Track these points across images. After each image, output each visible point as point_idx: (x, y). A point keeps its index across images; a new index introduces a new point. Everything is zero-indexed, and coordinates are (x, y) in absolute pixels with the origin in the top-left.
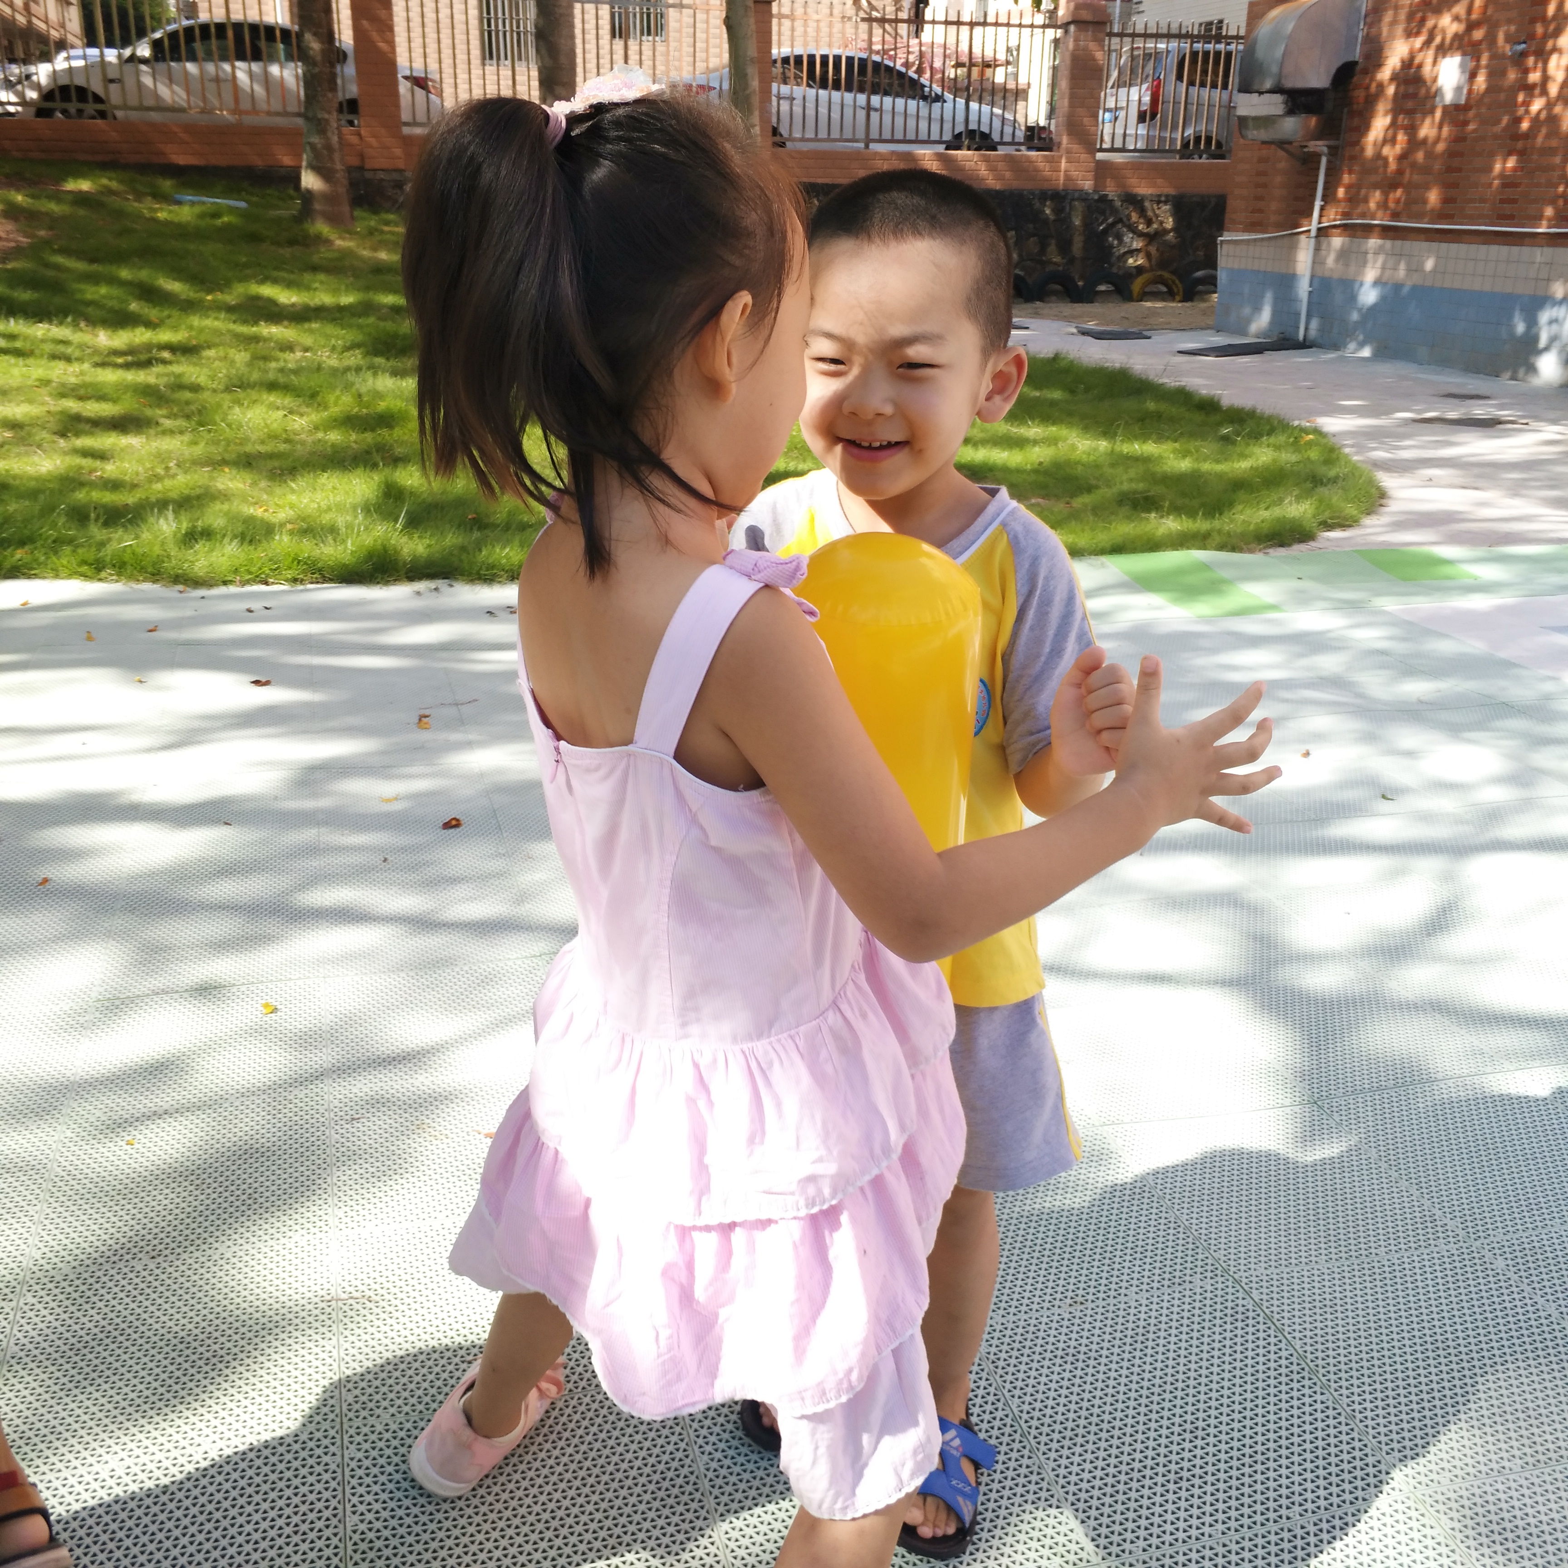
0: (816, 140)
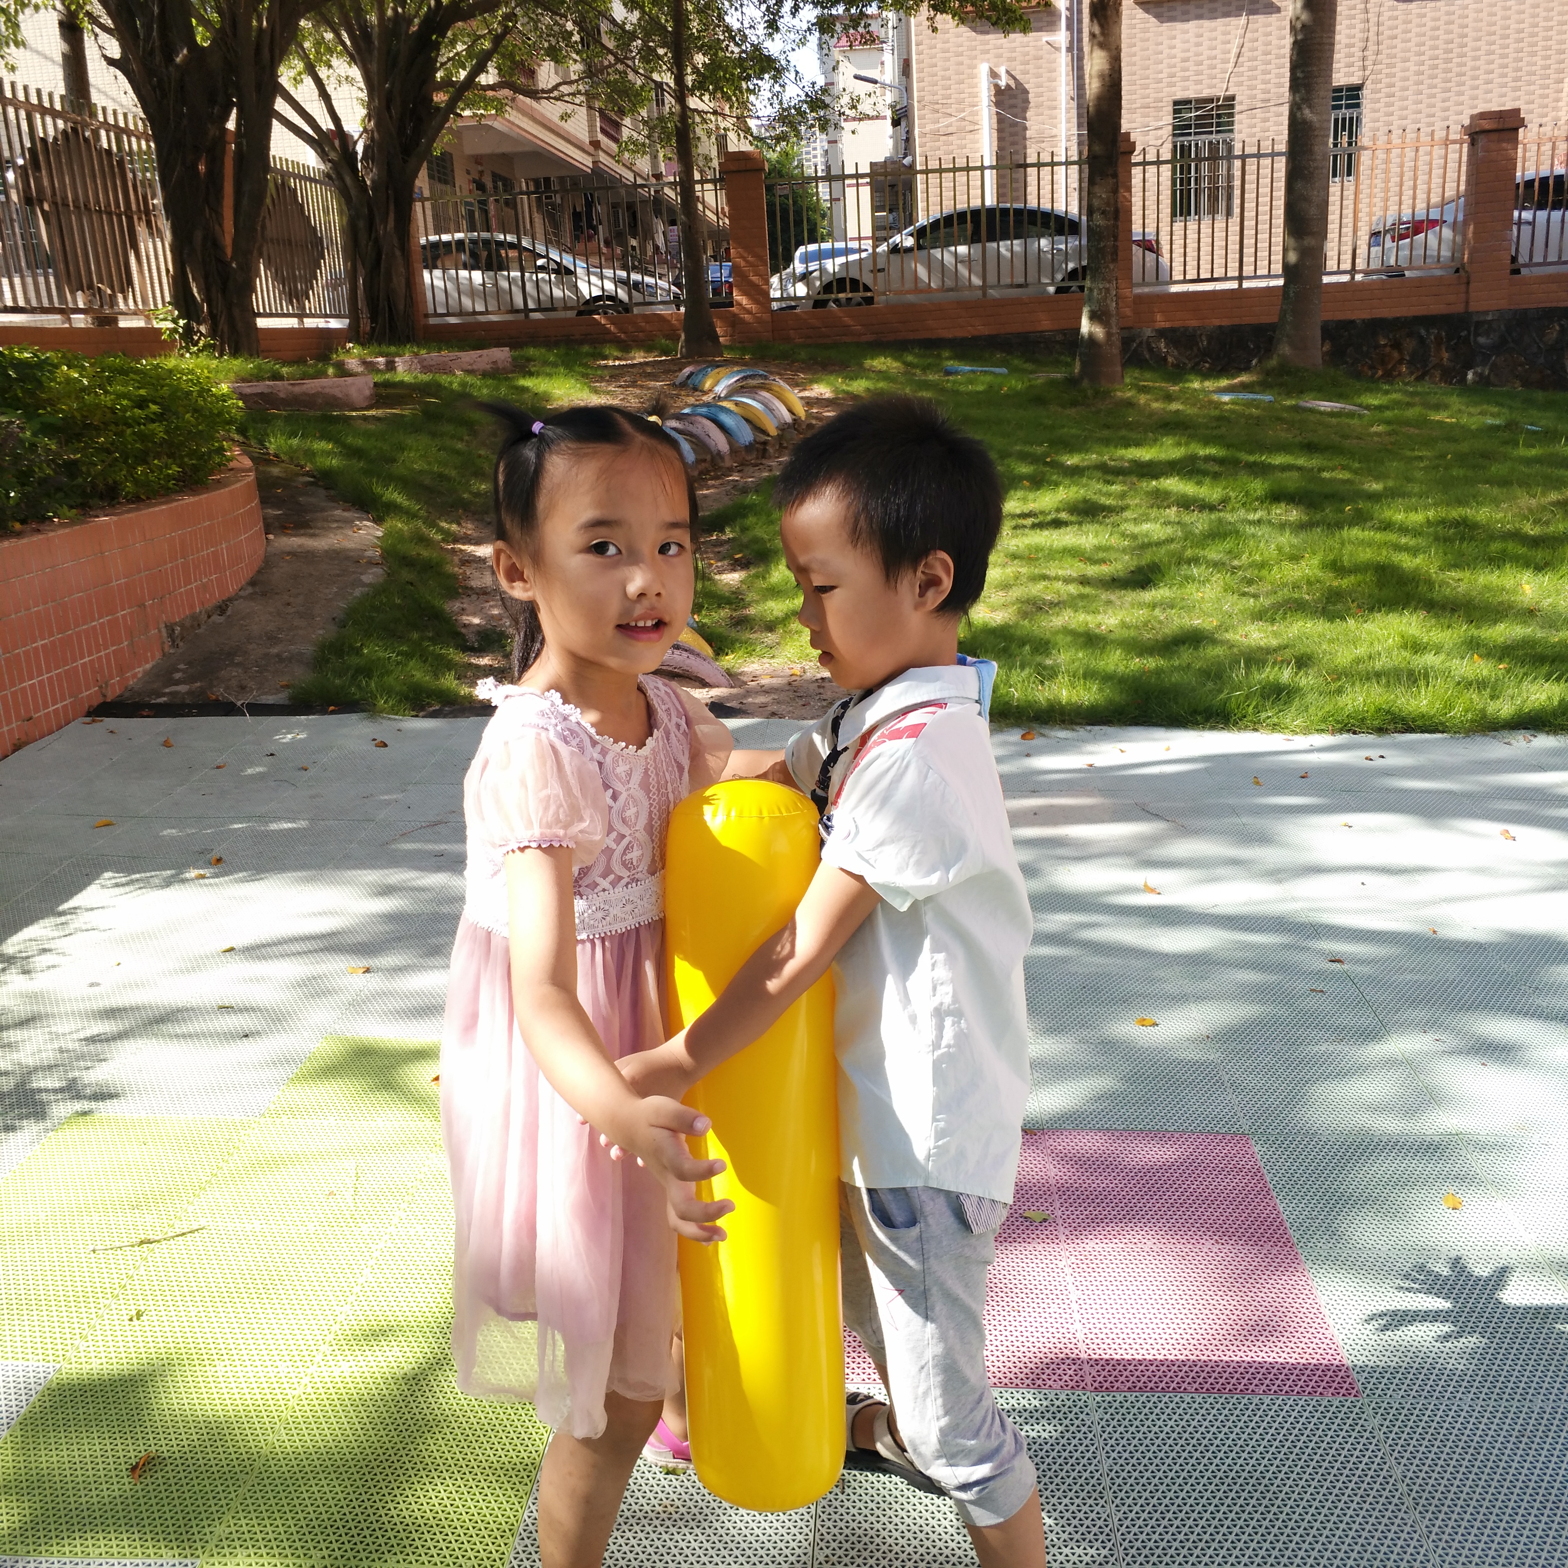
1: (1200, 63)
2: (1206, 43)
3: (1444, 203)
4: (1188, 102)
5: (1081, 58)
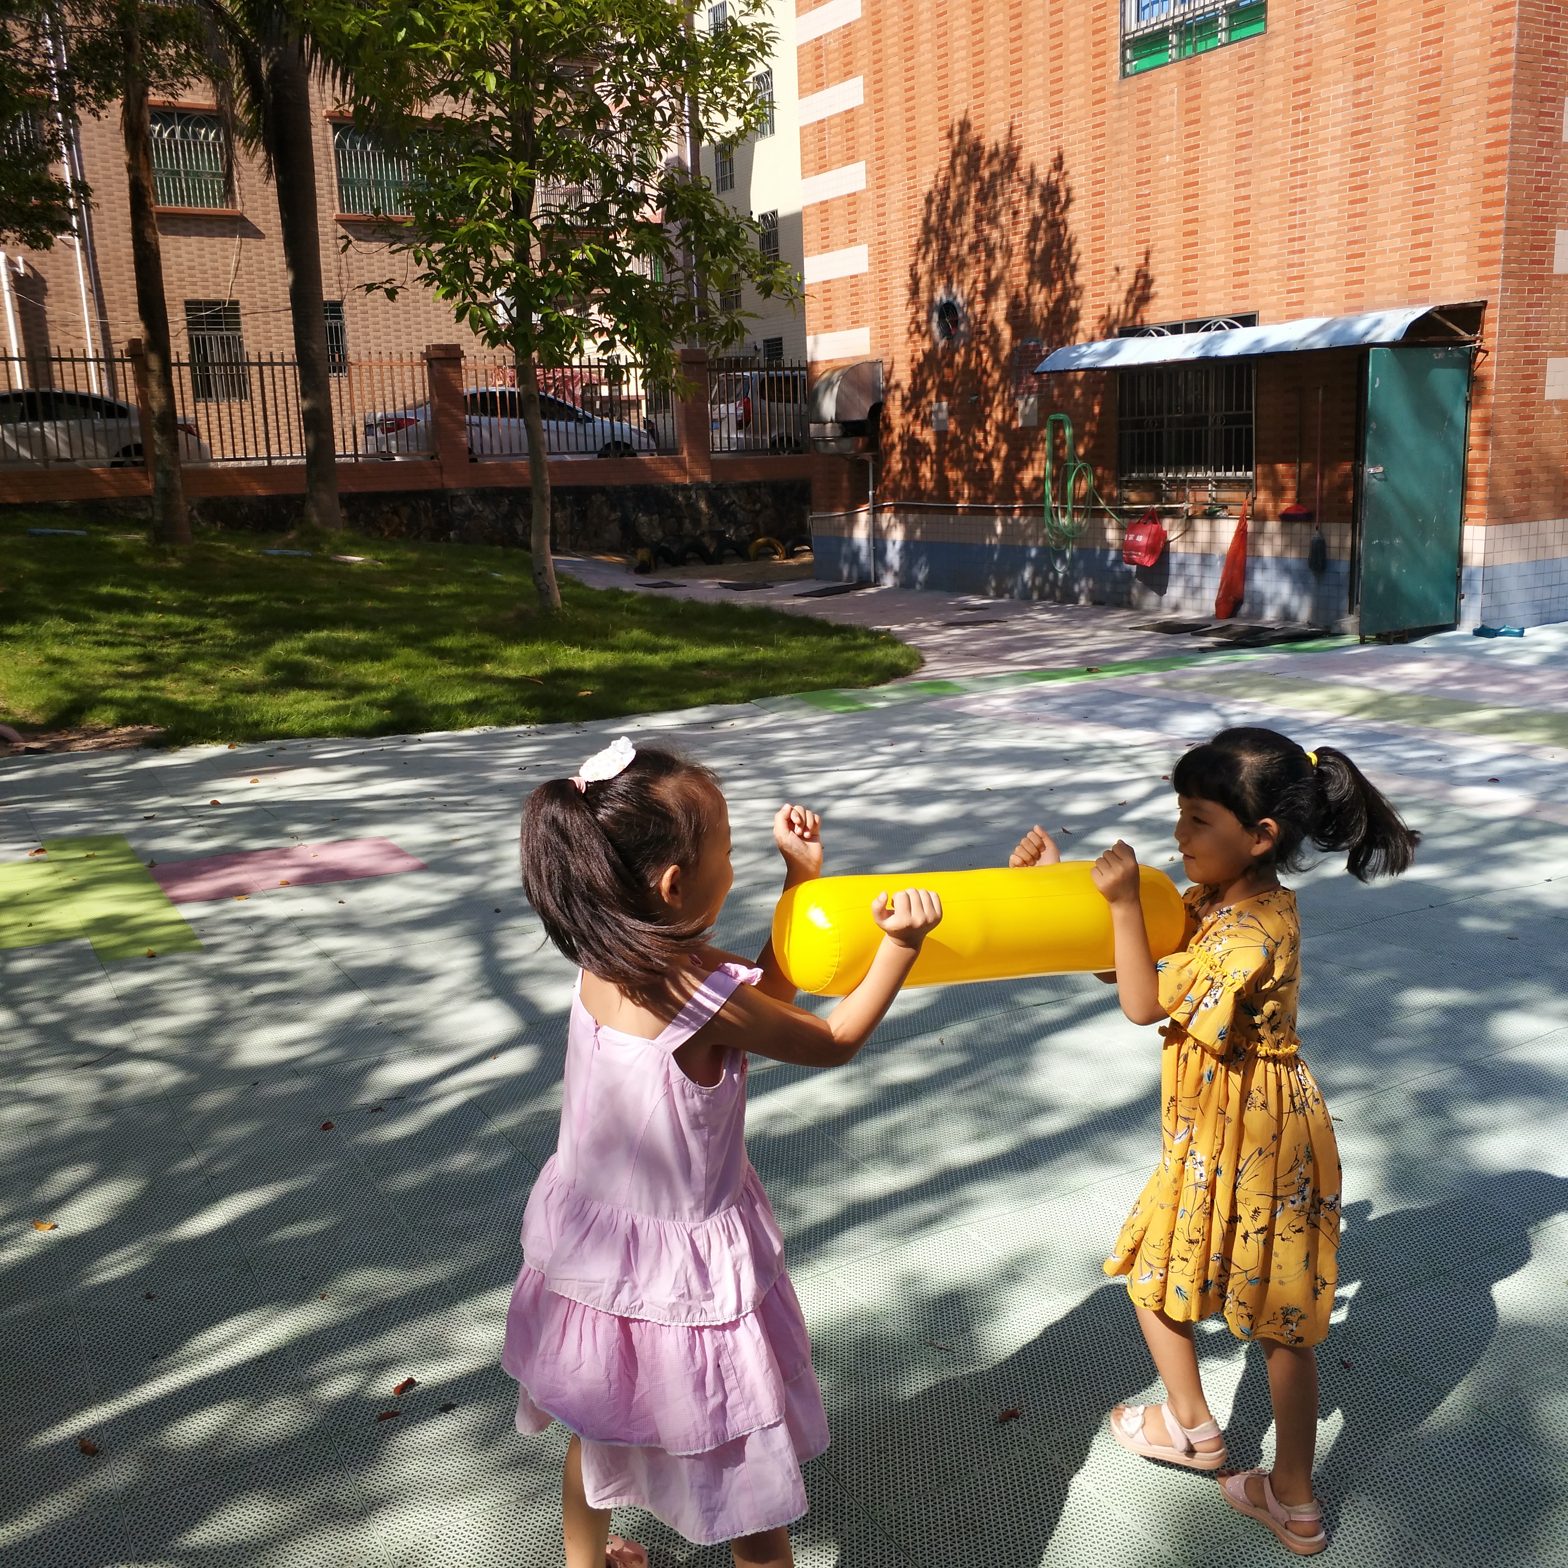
0: (502, 455)
1: (205, 272)
2: (208, 256)
3: (415, 406)
4: (199, 302)
5: (94, 257)
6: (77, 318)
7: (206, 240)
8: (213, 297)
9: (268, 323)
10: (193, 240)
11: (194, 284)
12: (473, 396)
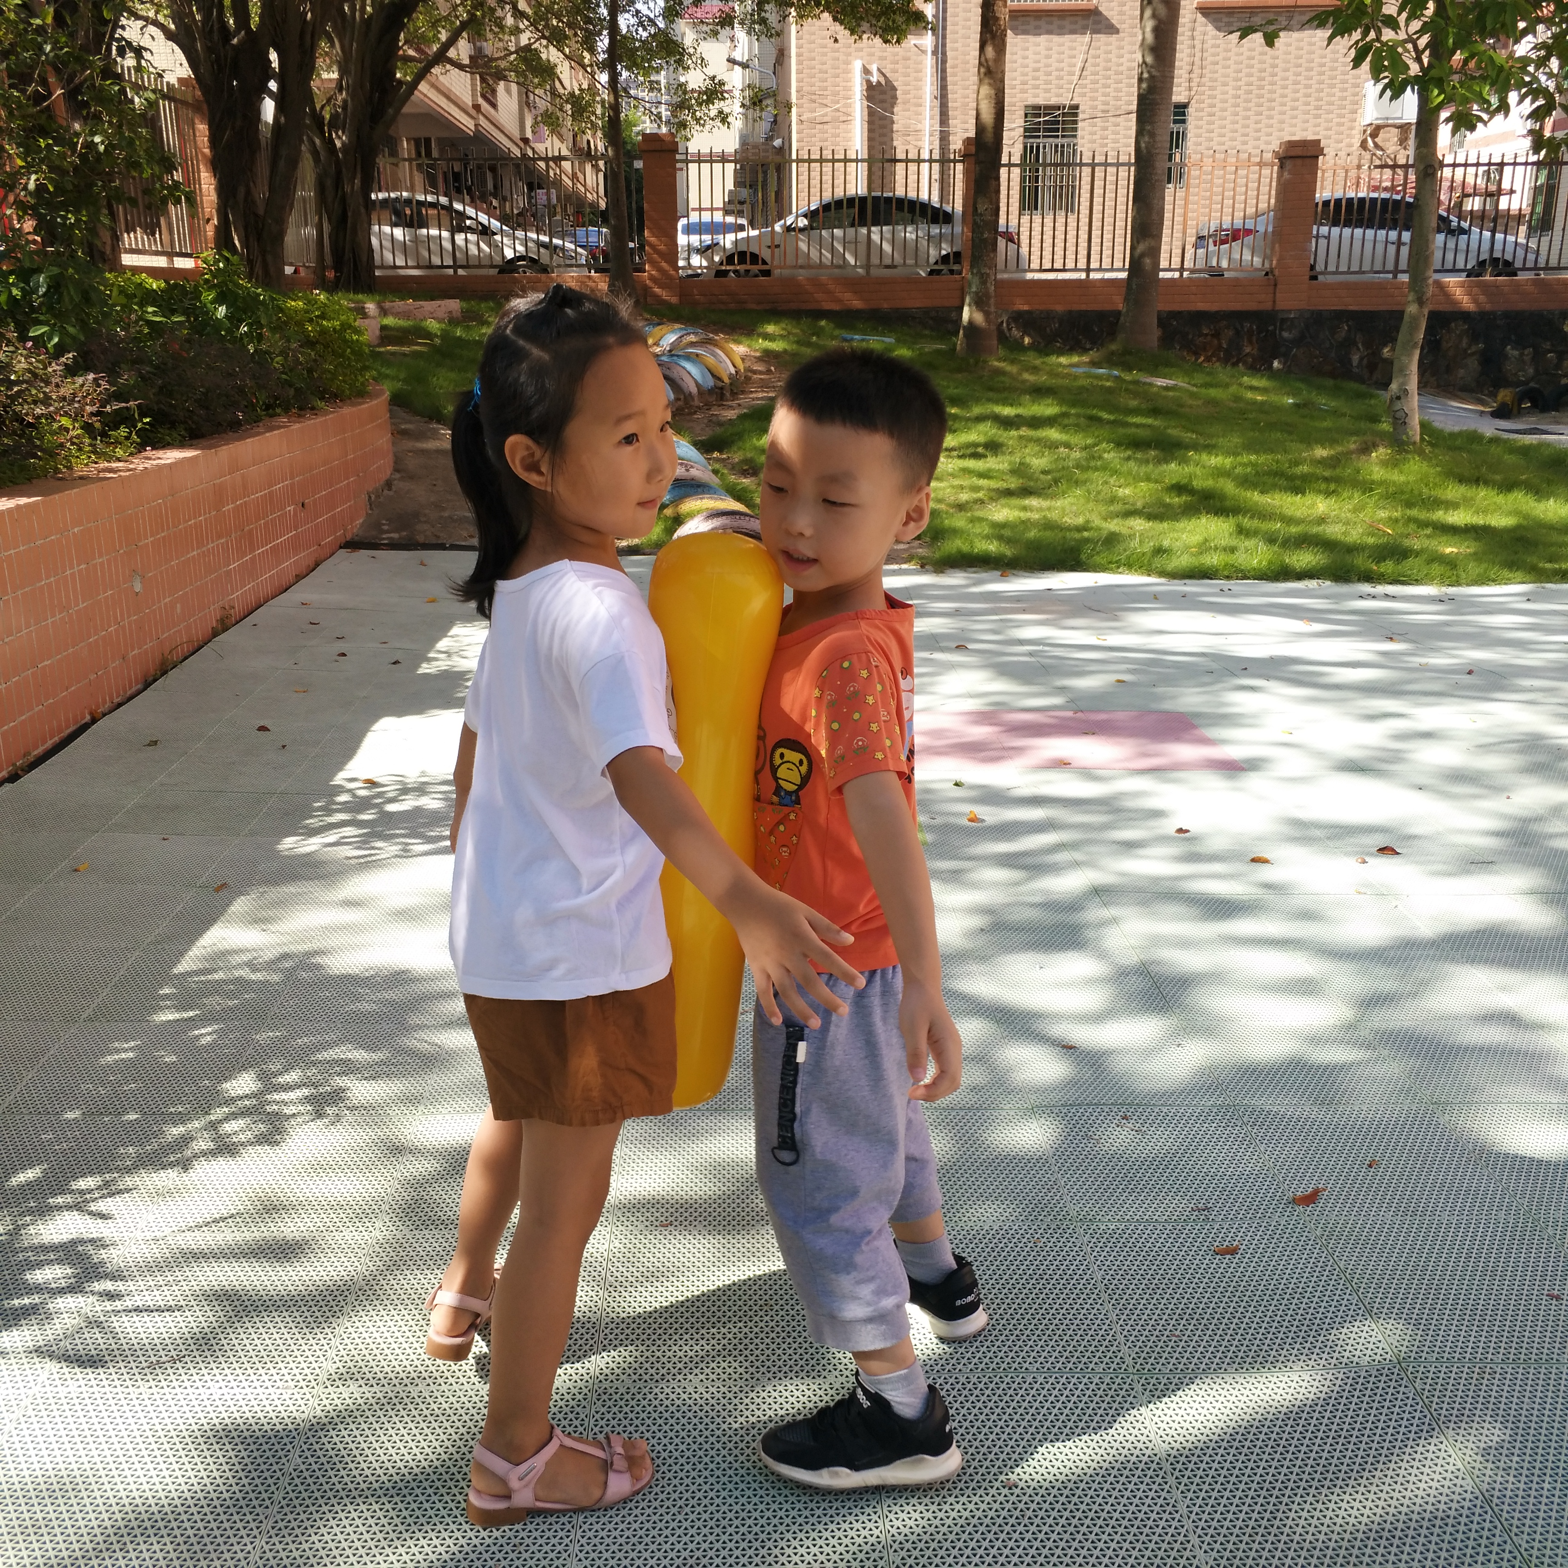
0: (1349, 272)
2: (1055, 56)
3: (1257, 215)
4: (1038, 107)
5: (944, 61)
6: (919, 127)
7: (1056, 39)
8: (1053, 101)
9: (1105, 129)
10: (1043, 39)
11: (1037, 87)
12: (1326, 203)
